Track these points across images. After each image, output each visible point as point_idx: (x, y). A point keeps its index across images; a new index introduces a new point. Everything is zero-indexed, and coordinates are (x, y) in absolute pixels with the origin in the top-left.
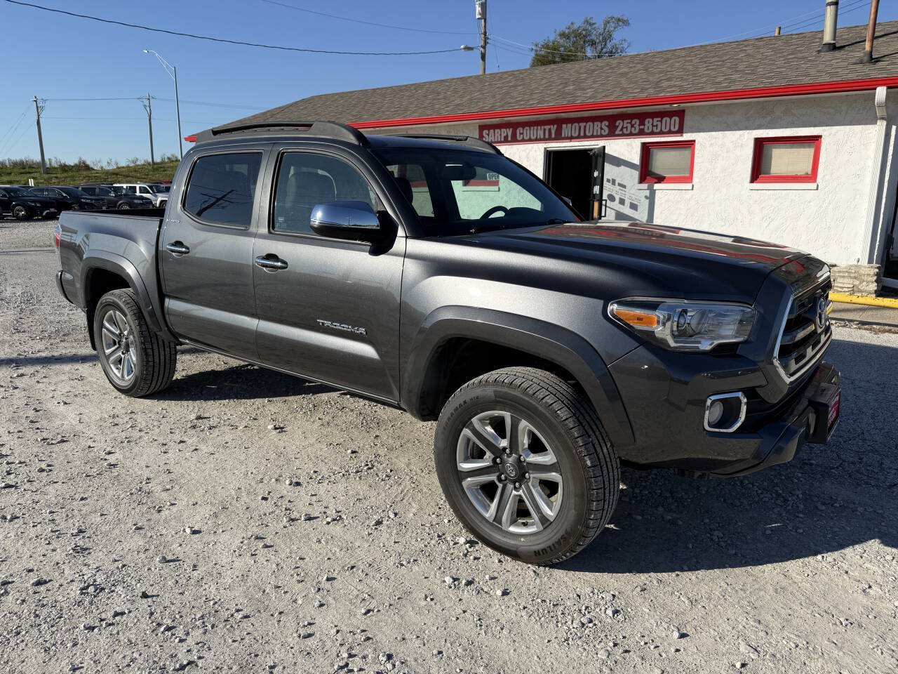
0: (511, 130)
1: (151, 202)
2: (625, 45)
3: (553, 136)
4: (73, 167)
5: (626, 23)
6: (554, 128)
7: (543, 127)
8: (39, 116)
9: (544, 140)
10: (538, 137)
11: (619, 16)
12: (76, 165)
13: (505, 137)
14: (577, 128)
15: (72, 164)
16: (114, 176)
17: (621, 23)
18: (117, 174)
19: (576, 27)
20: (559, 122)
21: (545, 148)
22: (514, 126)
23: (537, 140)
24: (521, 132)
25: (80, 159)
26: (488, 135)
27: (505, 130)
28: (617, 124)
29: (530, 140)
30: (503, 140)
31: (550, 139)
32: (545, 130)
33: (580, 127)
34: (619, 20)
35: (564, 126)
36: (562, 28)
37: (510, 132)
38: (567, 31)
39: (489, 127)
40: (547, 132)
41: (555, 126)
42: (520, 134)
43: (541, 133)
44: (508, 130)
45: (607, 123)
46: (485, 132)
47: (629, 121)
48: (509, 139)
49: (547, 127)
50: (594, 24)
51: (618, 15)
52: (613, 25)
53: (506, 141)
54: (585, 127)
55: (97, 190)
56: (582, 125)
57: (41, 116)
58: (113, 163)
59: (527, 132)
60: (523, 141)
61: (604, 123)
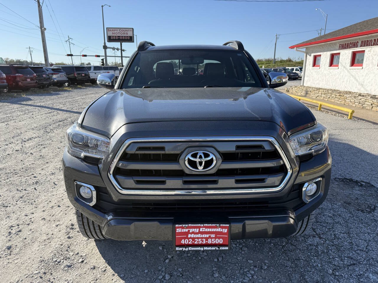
1: (298, 75)
4: (286, 61)
8: (276, 41)
12: (287, 60)
15: (285, 59)
16: (299, 64)
18: (300, 63)
25: (289, 57)
55: (278, 70)
57: (277, 41)
58: (300, 59)
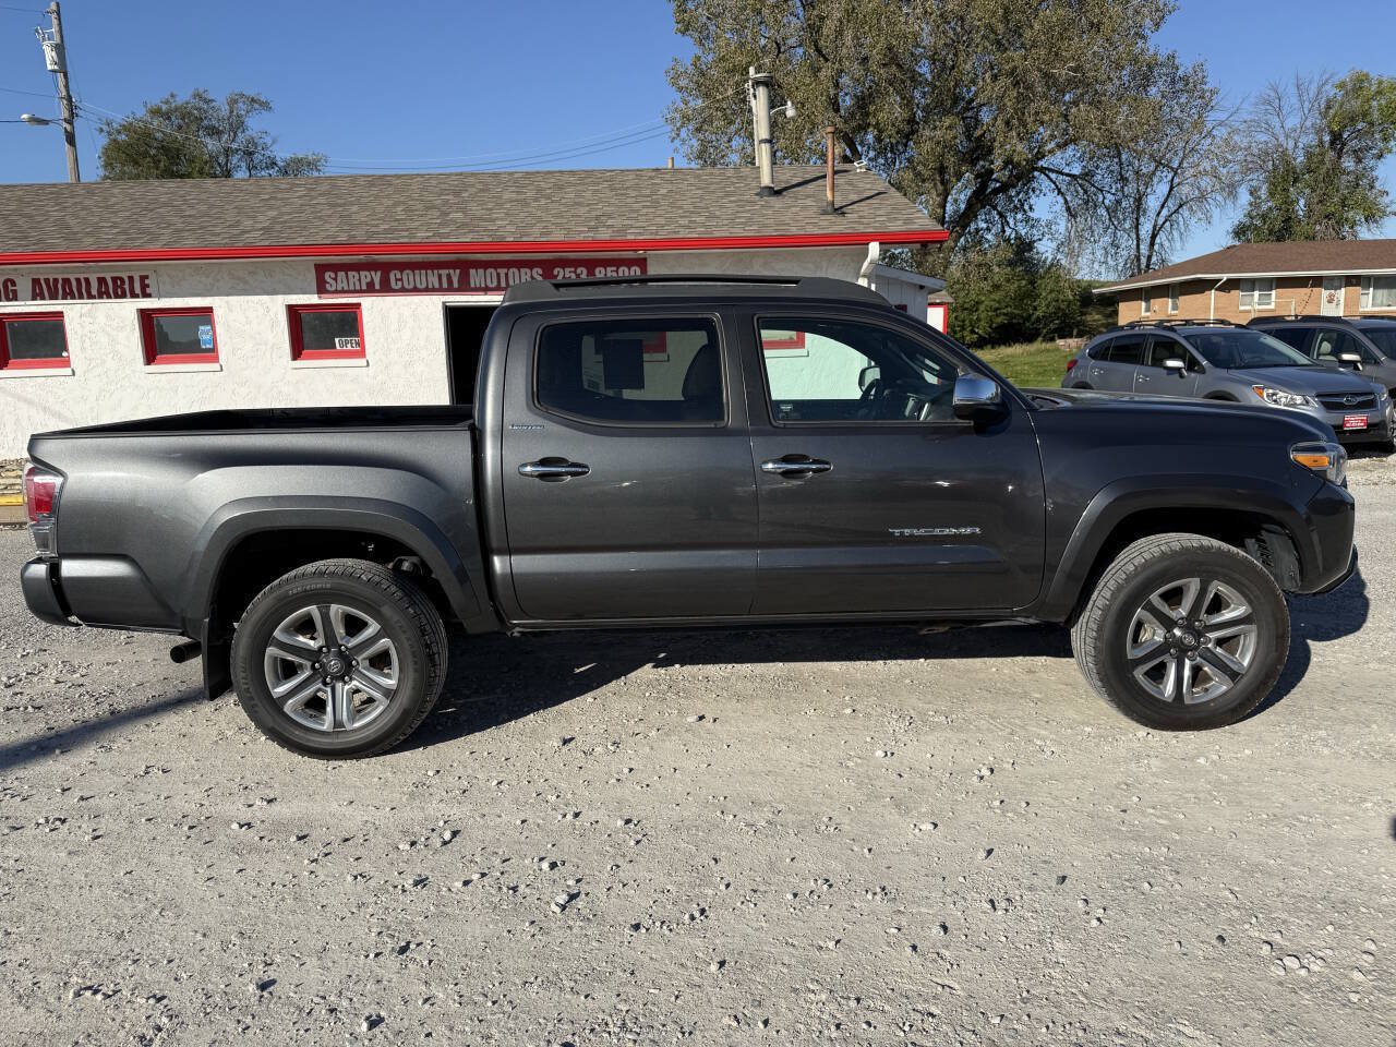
0: (379, 273)
2: (268, 140)
3: (456, 285)
5: (266, 106)
6: (456, 275)
7: (436, 272)
9: (440, 290)
10: (430, 286)
11: (252, 95)
13: (367, 284)
14: (495, 274)
17: (256, 106)
19: (179, 101)
20: (465, 267)
21: (444, 303)
22: (385, 268)
23: (428, 290)
24: (399, 276)
26: (335, 279)
27: (367, 273)
28: (555, 272)
29: (415, 290)
30: (364, 287)
31: (450, 289)
32: (440, 277)
33: (498, 275)
34: (253, 100)
35: (472, 272)
36: (156, 100)
37: (377, 277)
38: (164, 107)
39: (336, 268)
40: (444, 280)
41: (458, 271)
42: (397, 280)
43: (434, 281)
44: (373, 273)
45: (540, 271)
46: (328, 276)
47: (573, 269)
48: (377, 287)
49: (444, 272)
50: (212, 101)
51: (251, 93)
52: (244, 107)
53: (370, 289)
54: (507, 274)
56: (502, 271)
59: (409, 278)
60: (403, 291)
61: (535, 270)
